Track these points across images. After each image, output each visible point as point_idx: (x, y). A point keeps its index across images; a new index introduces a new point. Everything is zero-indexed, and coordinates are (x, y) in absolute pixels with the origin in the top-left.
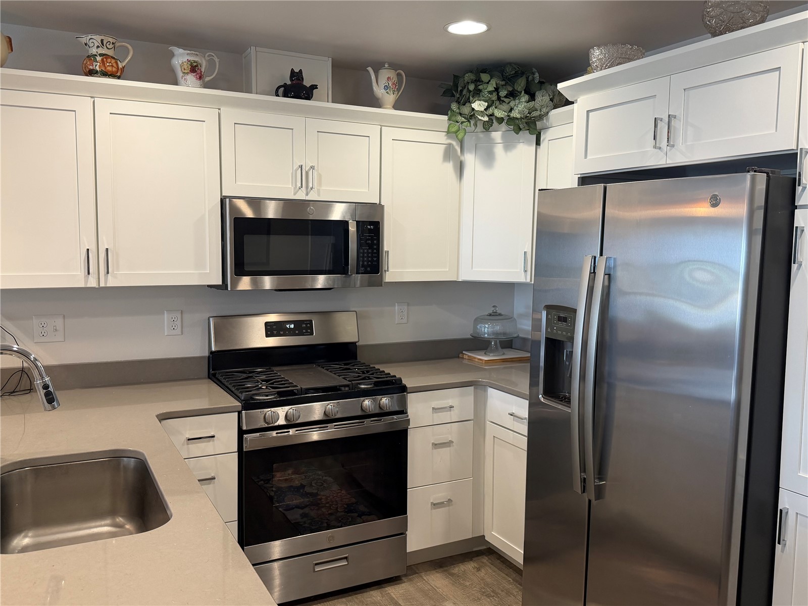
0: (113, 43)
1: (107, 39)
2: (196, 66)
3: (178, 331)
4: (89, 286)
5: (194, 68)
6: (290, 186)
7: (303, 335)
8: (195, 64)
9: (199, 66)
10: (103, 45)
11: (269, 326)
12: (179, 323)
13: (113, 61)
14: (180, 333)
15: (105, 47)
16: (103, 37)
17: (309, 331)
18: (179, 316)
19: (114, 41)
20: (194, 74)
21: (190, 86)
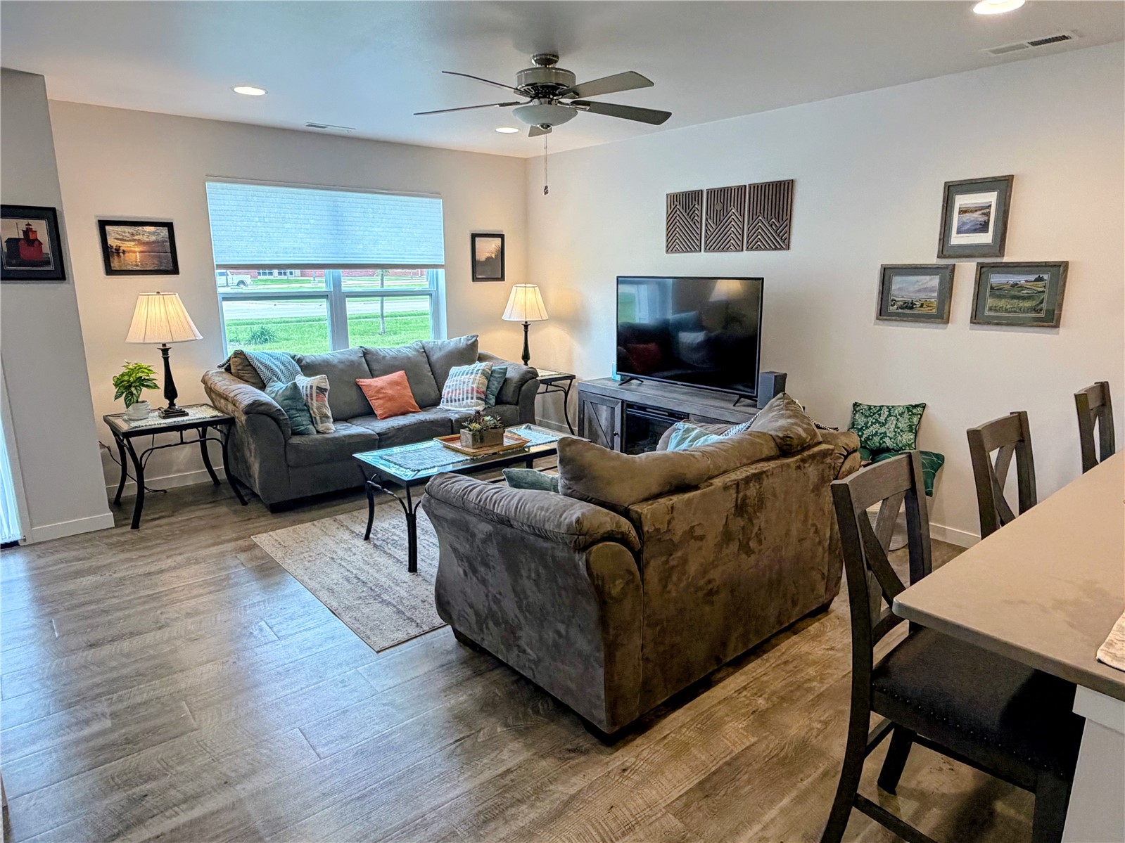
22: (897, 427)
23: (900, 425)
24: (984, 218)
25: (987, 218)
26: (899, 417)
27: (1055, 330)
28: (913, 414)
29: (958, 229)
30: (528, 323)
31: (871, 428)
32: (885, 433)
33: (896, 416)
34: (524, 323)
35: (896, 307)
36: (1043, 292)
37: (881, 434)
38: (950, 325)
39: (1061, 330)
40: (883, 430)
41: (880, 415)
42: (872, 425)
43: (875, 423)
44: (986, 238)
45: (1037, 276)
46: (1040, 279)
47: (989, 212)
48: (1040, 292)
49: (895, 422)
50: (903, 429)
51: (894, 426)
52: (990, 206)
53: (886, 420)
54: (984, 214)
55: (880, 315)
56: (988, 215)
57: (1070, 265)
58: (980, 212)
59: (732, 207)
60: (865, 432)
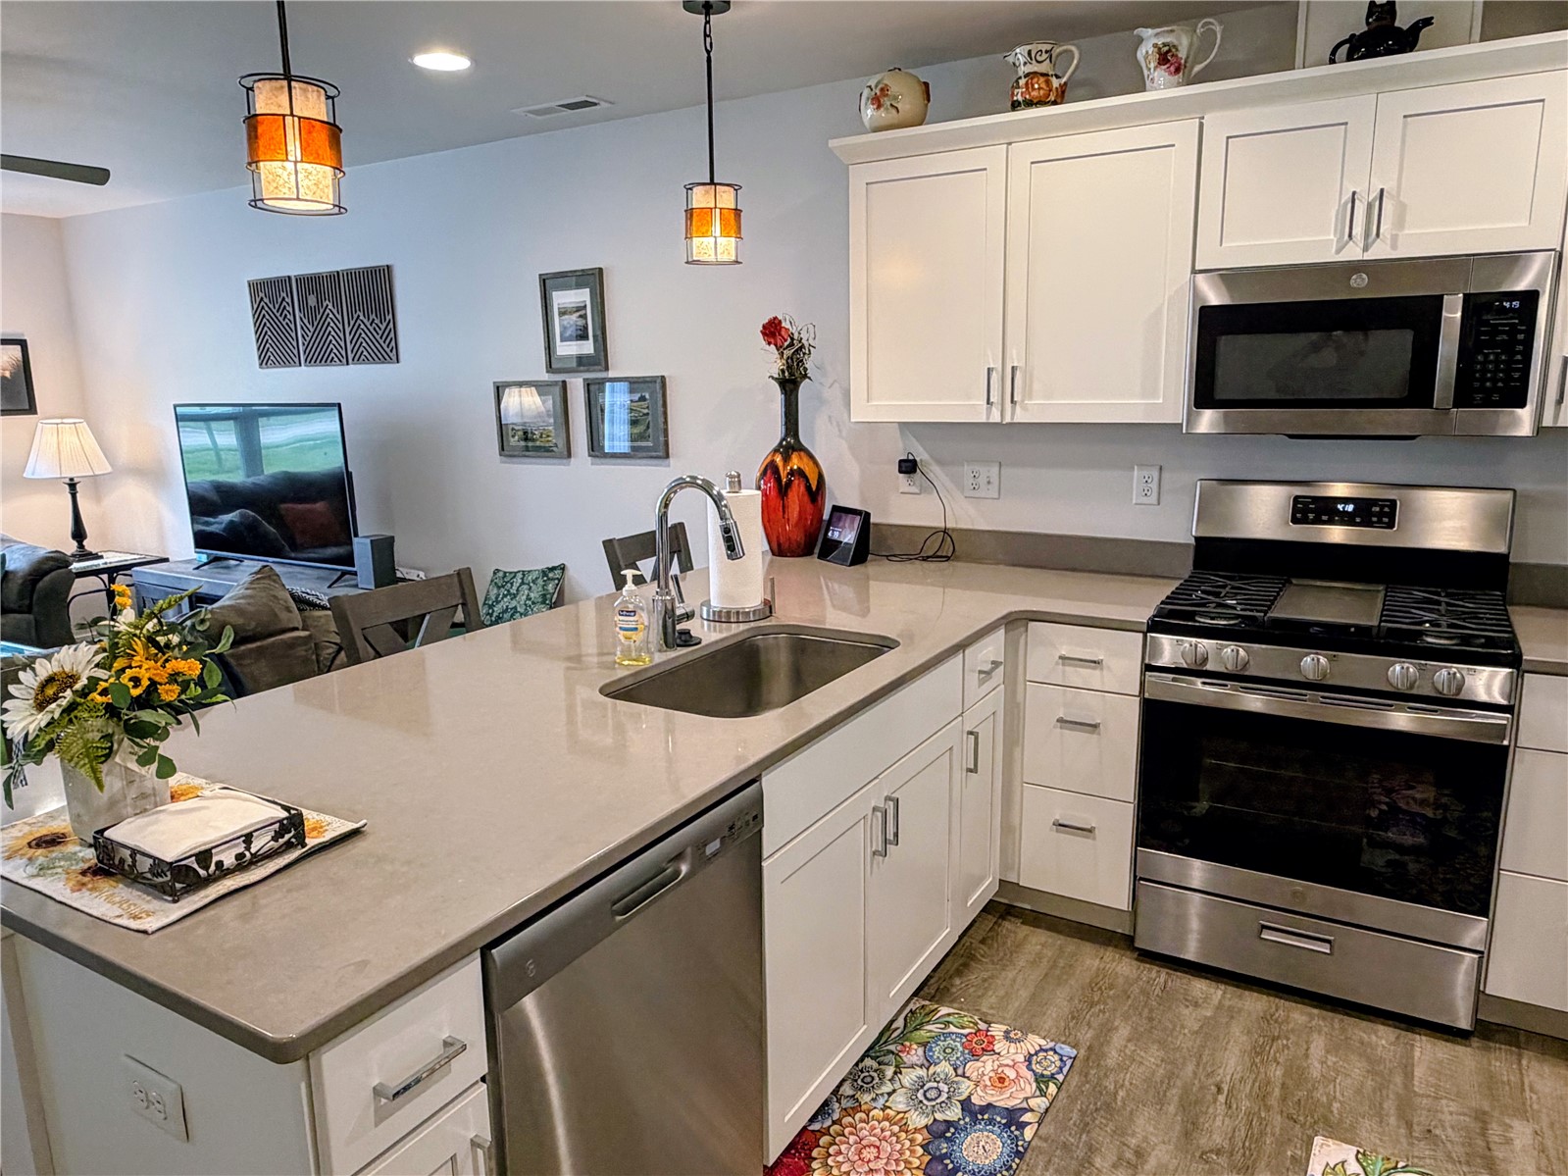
0: (1046, 52)
1: (1034, 48)
2: (1168, 52)
3: (1153, 499)
4: (991, 421)
5: (1165, 57)
6: (1332, 237)
7: (1370, 524)
8: (1166, 48)
9: (1174, 50)
10: (1031, 59)
11: (1301, 503)
12: (1154, 486)
13: (1042, 79)
14: (1156, 502)
15: (1034, 62)
16: (1028, 47)
17: (1386, 520)
18: (1156, 474)
19: (1049, 47)
20: (1166, 67)
21: (1162, 88)
22: (529, 598)
23: (532, 595)
24: (581, 322)
25: (584, 321)
26: (531, 584)
27: (666, 461)
28: (549, 579)
29: (561, 335)
30: (76, 480)
31: (502, 603)
32: (515, 608)
33: (529, 584)
34: (68, 481)
35: (516, 437)
36: (648, 414)
37: (511, 609)
38: (572, 459)
39: (672, 460)
40: (514, 603)
41: (512, 584)
42: (502, 599)
43: (505, 596)
44: (587, 347)
45: (639, 395)
46: (642, 399)
47: (586, 314)
48: (644, 415)
49: (526, 592)
50: (536, 601)
51: (525, 597)
52: (585, 306)
53: (517, 590)
54: (580, 316)
55: (503, 449)
56: (584, 317)
57: (667, 380)
58: (578, 314)
59: (327, 302)
60: (495, 609)
